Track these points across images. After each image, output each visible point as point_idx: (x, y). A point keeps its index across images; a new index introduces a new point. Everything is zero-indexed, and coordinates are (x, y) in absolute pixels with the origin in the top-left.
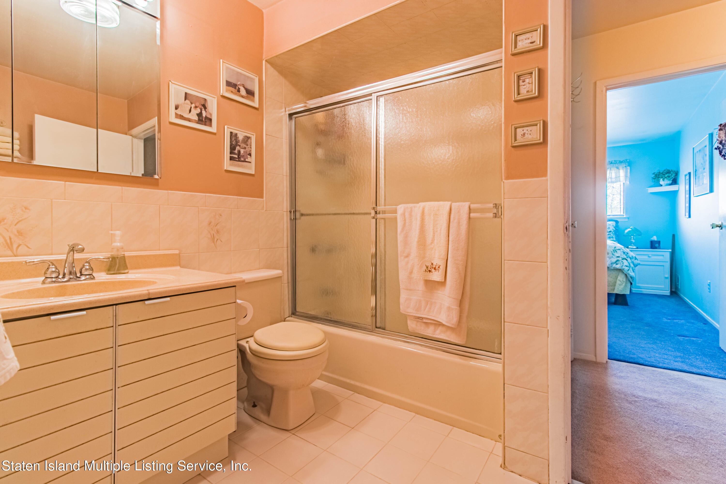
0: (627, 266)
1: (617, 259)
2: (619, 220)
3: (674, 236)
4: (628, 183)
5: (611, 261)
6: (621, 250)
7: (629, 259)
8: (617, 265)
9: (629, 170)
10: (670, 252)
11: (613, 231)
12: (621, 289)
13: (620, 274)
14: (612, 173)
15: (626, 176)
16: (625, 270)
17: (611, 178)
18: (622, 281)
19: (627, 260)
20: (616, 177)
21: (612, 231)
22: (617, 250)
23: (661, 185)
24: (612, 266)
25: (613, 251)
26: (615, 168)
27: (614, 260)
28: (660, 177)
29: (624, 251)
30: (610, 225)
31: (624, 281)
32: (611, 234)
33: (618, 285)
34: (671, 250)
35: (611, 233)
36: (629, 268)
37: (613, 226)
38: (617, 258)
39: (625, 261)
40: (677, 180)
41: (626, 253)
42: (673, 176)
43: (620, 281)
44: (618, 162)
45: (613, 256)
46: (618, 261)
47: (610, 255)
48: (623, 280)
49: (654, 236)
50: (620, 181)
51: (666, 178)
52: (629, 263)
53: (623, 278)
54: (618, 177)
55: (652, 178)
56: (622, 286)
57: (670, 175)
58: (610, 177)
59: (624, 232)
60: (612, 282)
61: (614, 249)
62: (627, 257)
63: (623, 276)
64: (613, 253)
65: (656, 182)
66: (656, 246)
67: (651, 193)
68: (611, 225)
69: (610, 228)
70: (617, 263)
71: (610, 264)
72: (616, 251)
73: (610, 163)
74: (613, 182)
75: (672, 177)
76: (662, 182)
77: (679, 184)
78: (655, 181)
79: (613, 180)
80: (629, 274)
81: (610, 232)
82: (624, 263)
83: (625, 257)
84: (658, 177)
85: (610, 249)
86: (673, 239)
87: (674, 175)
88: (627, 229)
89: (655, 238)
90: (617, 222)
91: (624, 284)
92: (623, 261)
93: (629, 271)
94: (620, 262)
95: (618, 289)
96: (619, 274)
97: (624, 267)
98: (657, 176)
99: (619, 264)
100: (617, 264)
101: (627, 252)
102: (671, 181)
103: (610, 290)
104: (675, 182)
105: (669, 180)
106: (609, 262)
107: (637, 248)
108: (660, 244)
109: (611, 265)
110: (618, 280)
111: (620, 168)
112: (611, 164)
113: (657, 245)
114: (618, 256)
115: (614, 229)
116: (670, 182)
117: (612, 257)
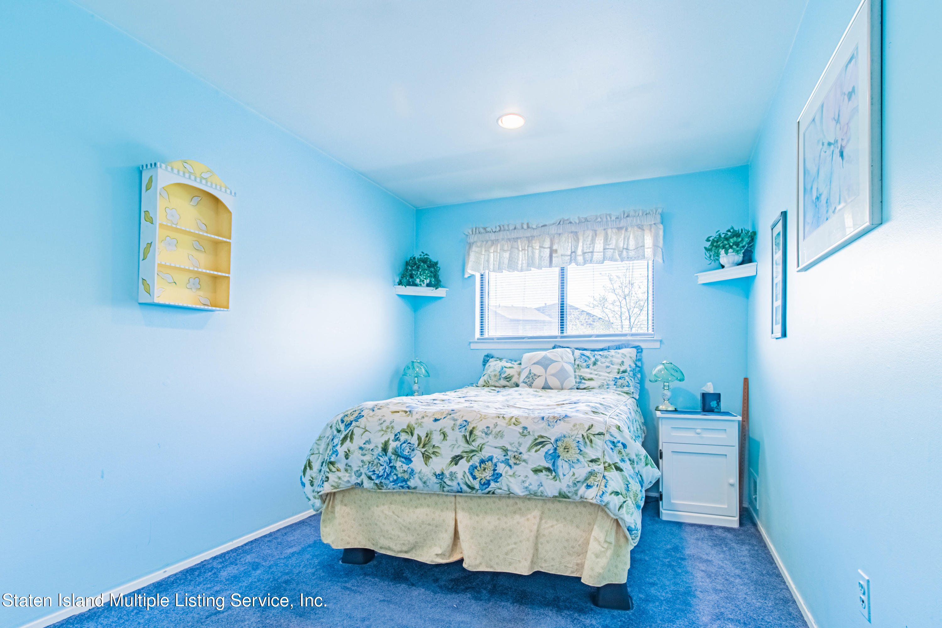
0: (617, 493)
1: (589, 469)
2: (643, 345)
3: (746, 380)
4: (660, 261)
5: (574, 474)
6: (607, 437)
7: (626, 466)
8: (590, 490)
9: (661, 233)
10: (739, 421)
11: (630, 371)
12: (601, 571)
13: (599, 518)
14: (628, 239)
15: (655, 246)
16: (611, 506)
17: (627, 249)
18: (606, 541)
19: (618, 469)
20: (638, 248)
21: (629, 369)
22: (594, 435)
23: (723, 267)
24: (577, 490)
25: (581, 440)
26: (636, 227)
27: (581, 471)
28: (719, 246)
29: (615, 441)
30: (625, 356)
31: (610, 543)
32: (627, 378)
33: (593, 556)
34: (740, 418)
35: (627, 374)
36: (622, 499)
37: (631, 358)
38: (591, 464)
39: (613, 474)
40: (752, 252)
41: (620, 445)
42: (744, 243)
43: (596, 540)
44: (641, 214)
45: (581, 458)
46: (592, 474)
47: (574, 452)
48: (608, 540)
49: (709, 382)
50: (644, 257)
51: (731, 247)
52: (625, 479)
53: (607, 531)
54: (641, 246)
55: (705, 248)
56: (603, 561)
57: (740, 239)
58: (625, 247)
59: (651, 373)
60: (580, 542)
61: (585, 435)
62: (623, 460)
63: (609, 525)
64: (582, 448)
65: (712, 258)
66: (712, 406)
67: (704, 284)
68: (628, 355)
69: (625, 364)
70: (589, 482)
71: (571, 484)
72: (591, 441)
73: (626, 215)
74: (631, 258)
75: (743, 247)
76: (723, 259)
77: (756, 261)
78: (710, 256)
79: (630, 254)
80: (622, 519)
81: (624, 372)
82: (610, 482)
83: (617, 459)
84: (715, 246)
85: (576, 432)
86: (744, 389)
87: (747, 240)
88: (655, 367)
89: (710, 389)
90: (639, 350)
91: (609, 553)
92: (606, 474)
93: (624, 510)
94: (600, 477)
95: (592, 569)
96: (597, 517)
97: (606, 498)
98: (715, 244)
99: (595, 487)
100: (589, 487)
101: (622, 440)
102: (742, 255)
103: (576, 567)
104: (748, 258)
105: (737, 251)
106: (567, 477)
107: (676, 411)
108: (720, 401)
109: (573, 489)
110: (592, 538)
111: (644, 228)
112: (628, 218)
113: (714, 404)
114: (594, 457)
115: (634, 366)
116: (740, 258)
117: (578, 460)
